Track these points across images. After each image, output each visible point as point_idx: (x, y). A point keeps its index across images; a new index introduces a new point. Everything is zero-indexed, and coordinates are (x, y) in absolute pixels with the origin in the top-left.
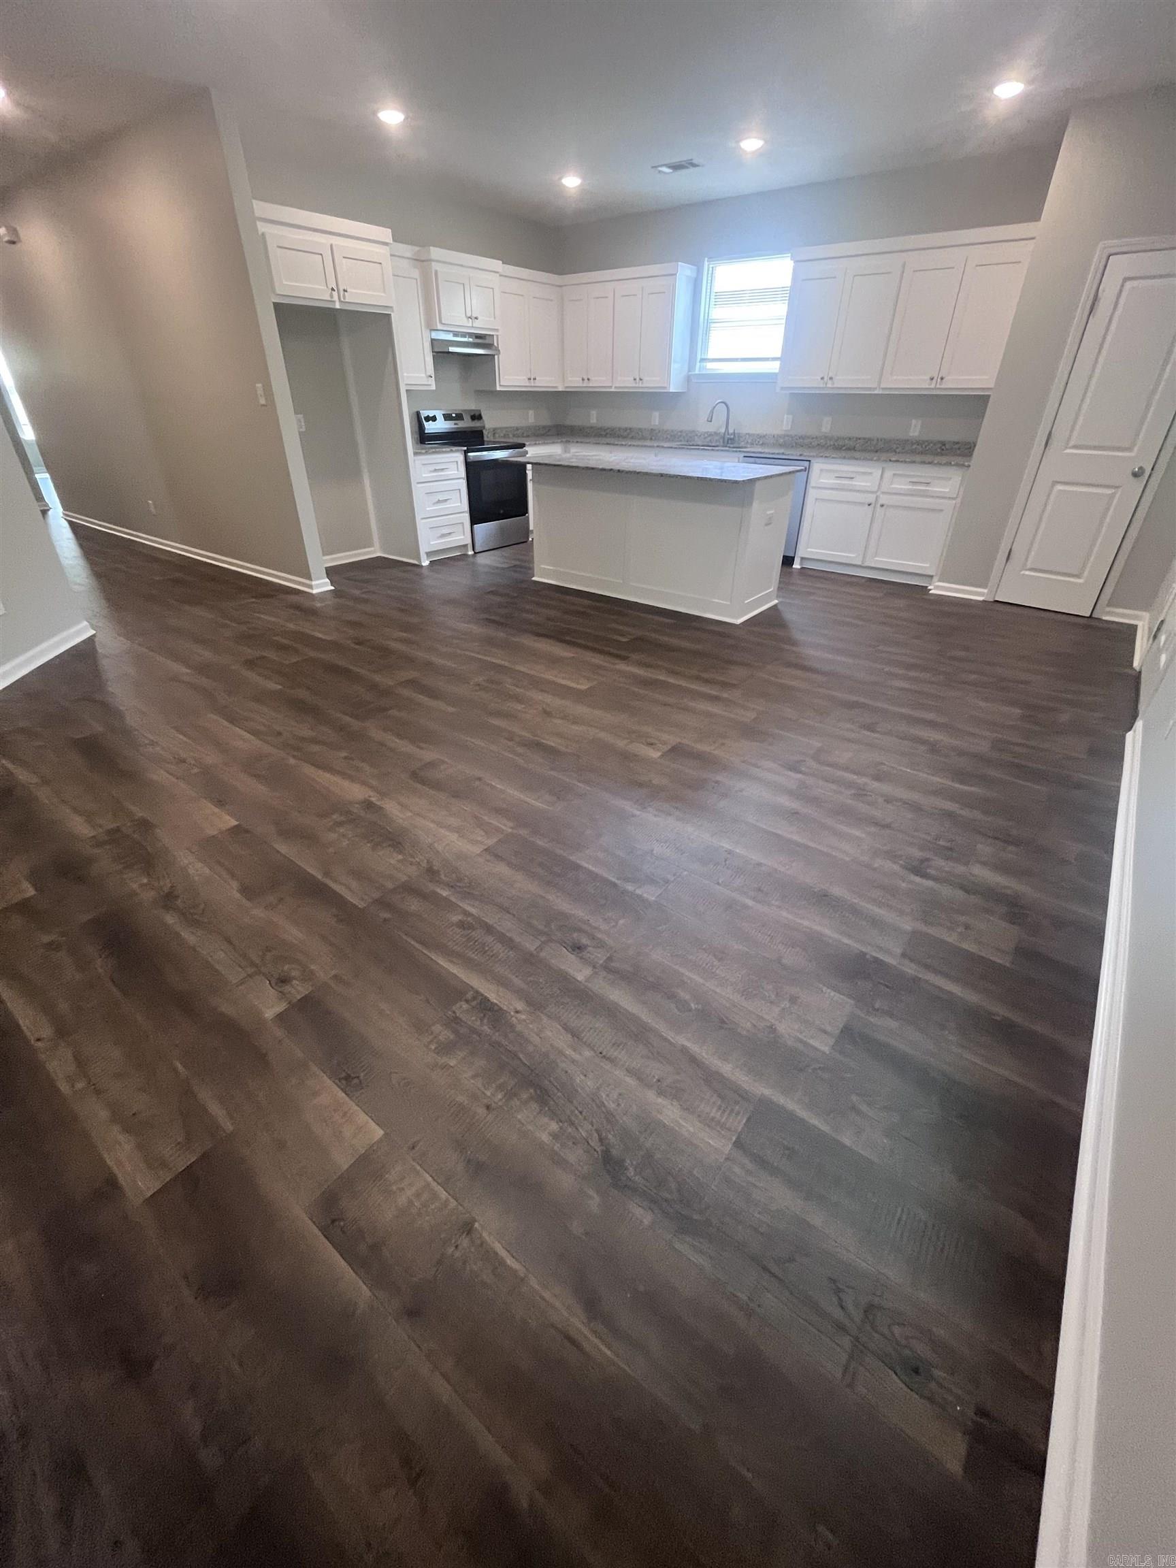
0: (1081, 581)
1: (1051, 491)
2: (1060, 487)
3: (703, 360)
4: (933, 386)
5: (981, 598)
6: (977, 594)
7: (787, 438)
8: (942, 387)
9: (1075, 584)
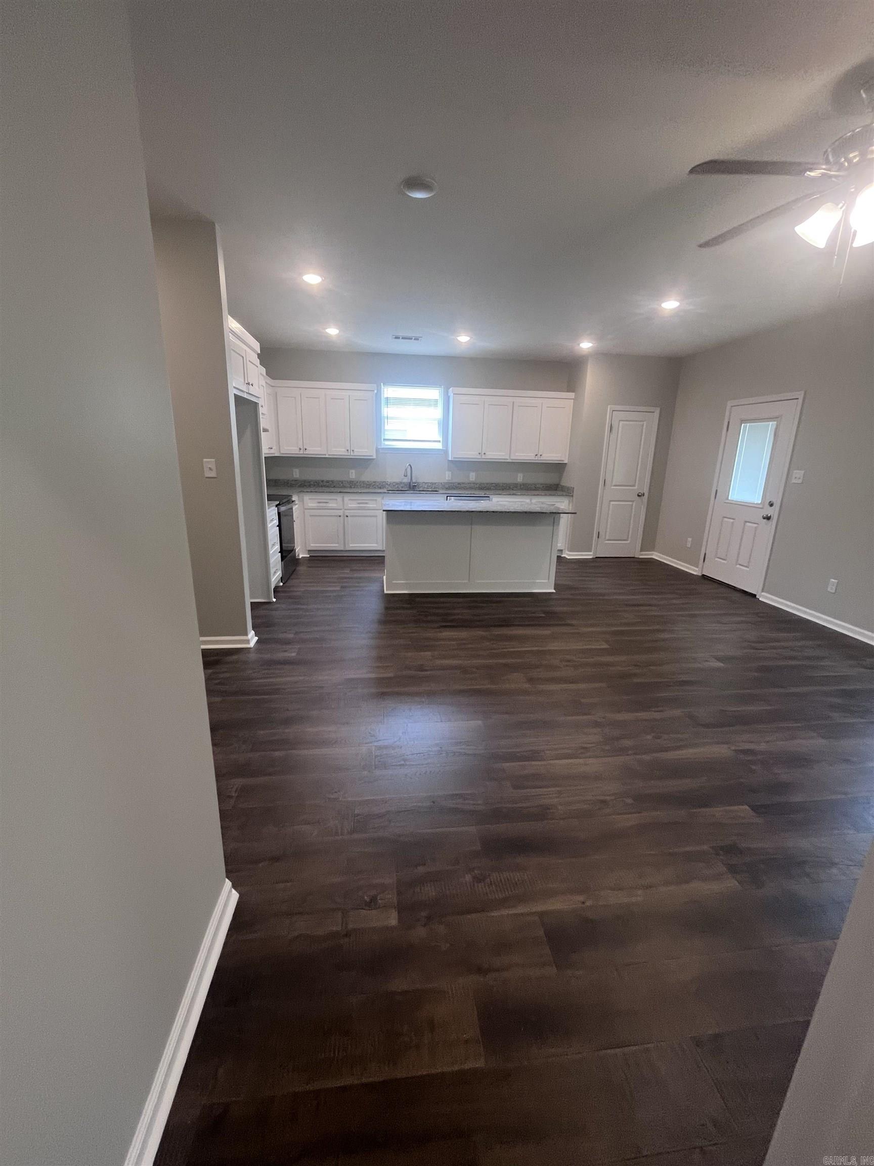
0: (628, 542)
1: (609, 506)
2: (612, 503)
3: (384, 440)
4: (537, 459)
5: (591, 557)
6: (588, 555)
7: (450, 484)
8: (541, 459)
9: (626, 543)
